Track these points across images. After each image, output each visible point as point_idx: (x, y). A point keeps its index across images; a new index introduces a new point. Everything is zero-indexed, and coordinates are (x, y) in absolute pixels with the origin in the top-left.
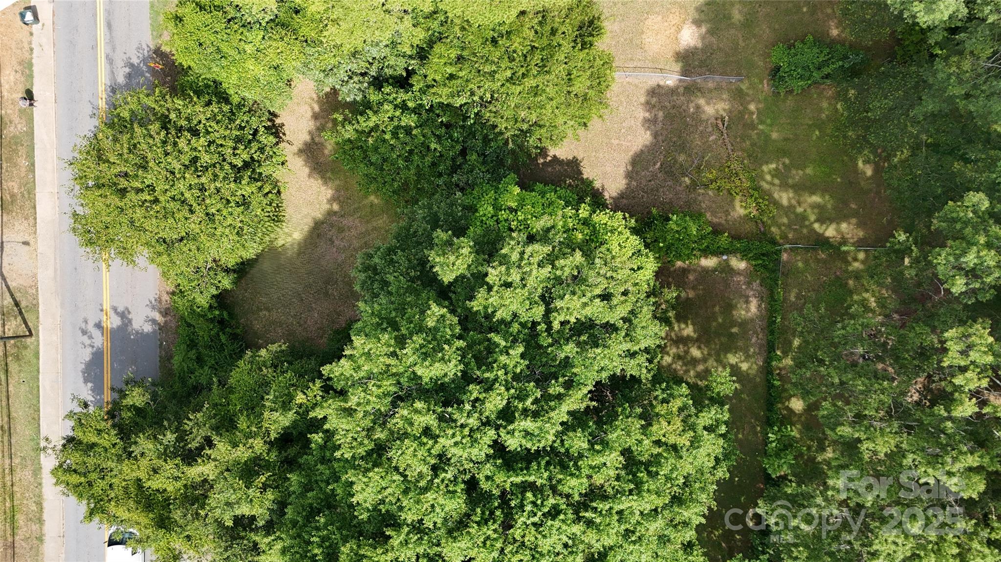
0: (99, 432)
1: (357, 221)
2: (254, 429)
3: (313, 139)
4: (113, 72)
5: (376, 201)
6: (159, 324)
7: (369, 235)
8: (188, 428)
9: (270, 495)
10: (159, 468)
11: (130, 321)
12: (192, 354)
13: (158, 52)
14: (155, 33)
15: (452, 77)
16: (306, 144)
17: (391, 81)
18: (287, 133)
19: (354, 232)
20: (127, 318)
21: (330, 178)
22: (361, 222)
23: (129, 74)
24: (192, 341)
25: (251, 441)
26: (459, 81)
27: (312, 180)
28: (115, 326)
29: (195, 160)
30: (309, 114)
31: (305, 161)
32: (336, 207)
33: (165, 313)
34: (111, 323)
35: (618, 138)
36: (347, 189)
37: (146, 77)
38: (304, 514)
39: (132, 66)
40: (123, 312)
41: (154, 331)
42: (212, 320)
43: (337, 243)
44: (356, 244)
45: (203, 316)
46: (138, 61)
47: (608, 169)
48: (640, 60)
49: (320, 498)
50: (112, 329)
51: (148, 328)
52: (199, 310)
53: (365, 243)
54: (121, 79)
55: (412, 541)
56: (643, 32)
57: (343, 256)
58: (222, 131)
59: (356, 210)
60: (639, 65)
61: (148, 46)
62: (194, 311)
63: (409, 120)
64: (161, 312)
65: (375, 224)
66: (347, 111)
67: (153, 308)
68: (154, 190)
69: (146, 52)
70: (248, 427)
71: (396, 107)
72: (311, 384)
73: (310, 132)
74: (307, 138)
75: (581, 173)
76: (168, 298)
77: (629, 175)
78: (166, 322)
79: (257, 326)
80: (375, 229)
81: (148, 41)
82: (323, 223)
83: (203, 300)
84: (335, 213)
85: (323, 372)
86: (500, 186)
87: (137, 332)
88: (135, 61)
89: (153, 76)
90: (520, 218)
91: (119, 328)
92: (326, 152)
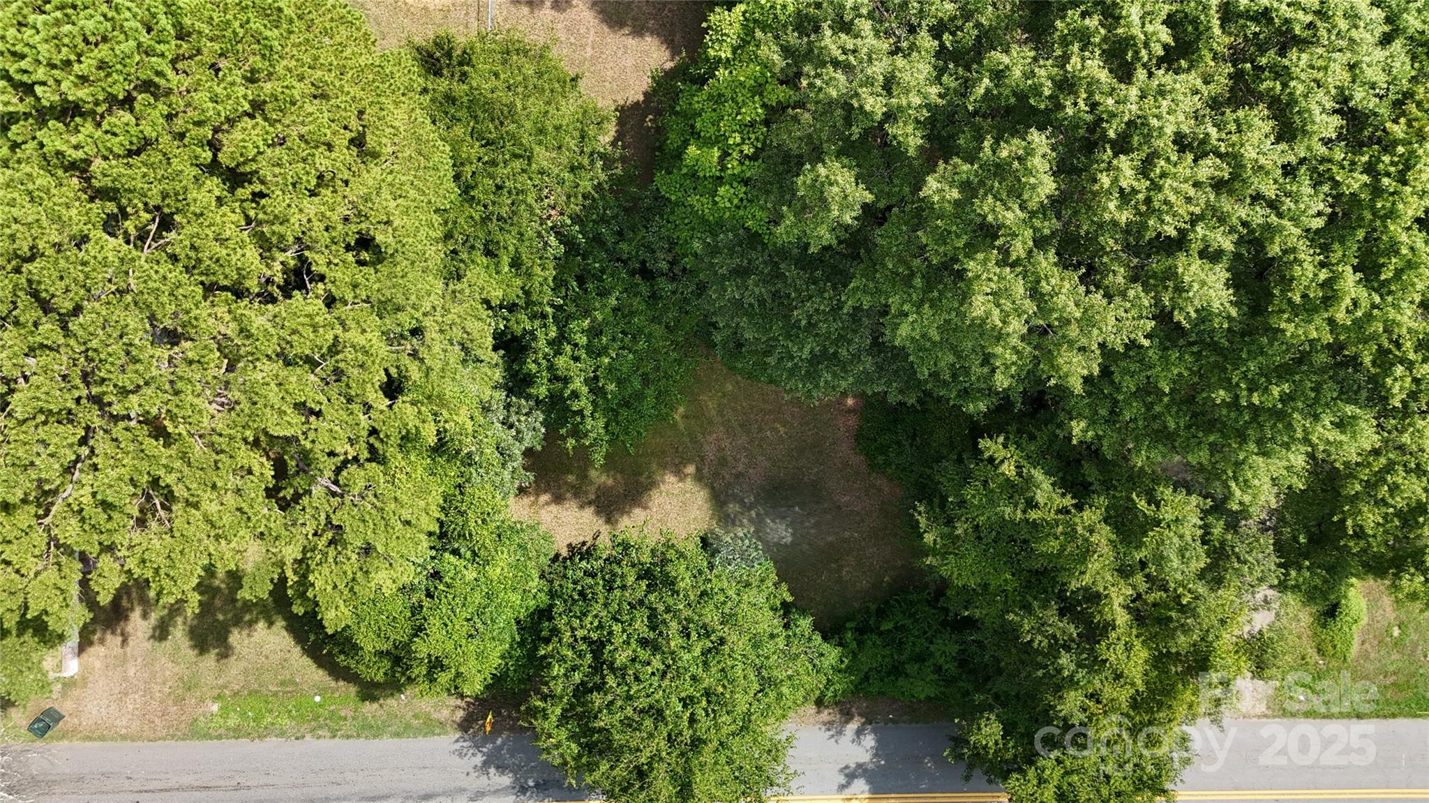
0: (1041, 781)
1: (710, 439)
2: (1060, 529)
3: (590, 503)
4: (496, 792)
5: (681, 410)
6: (863, 724)
7: (729, 421)
8: (1045, 643)
9: (1166, 492)
10: (1114, 672)
11: (859, 766)
12: (912, 668)
13: (465, 725)
14: (437, 731)
15: (516, 263)
16: (598, 513)
17: (516, 367)
18: (581, 539)
19: (726, 443)
20: (855, 770)
21: (649, 477)
22: (710, 433)
23: (497, 768)
24: (889, 674)
25: (1080, 530)
26: (522, 250)
27: (650, 504)
28: (867, 788)
29: (644, 642)
30: (554, 508)
31: (622, 515)
32: (691, 469)
33: (847, 716)
34: (862, 792)
35: (583, 47)
36: (663, 452)
37: (504, 744)
38: (1201, 434)
39: (486, 764)
40: (846, 775)
41: (874, 731)
42: (860, 643)
43: (741, 468)
44: (743, 440)
45: (855, 655)
46: (479, 755)
47: (629, 62)
48: (467, 14)
49: (1177, 413)
50: (871, 792)
51: (869, 741)
52: (846, 661)
53: (741, 426)
54: (506, 780)
55: (1293, 206)
56: (425, 9)
57: (760, 458)
58: (598, 607)
59: (694, 441)
60: (475, 15)
61: (457, 741)
62: (848, 667)
63: (579, 330)
64: (847, 722)
65: (713, 413)
66: (563, 431)
67: (840, 733)
68: (691, 698)
69: (465, 744)
70: (1057, 538)
71: (558, 353)
72: (987, 455)
73: (582, 507)
74: (589, 513)
75: (637, 103)
76: (826, 712)
77: (638, 32)
78: (860, 715)
79: (864, 584)
80: (720, 413)
81: (449, 740)
82: (713, 488)
83: (832, 654)
84: (698, 469)
85: (1006, 385)
86: (673, 198)
87: (876, 755)
88: (479, 759)
89: (500, 734)
90: (738, 140)
91: (869, 782)
92: (610, 482)
